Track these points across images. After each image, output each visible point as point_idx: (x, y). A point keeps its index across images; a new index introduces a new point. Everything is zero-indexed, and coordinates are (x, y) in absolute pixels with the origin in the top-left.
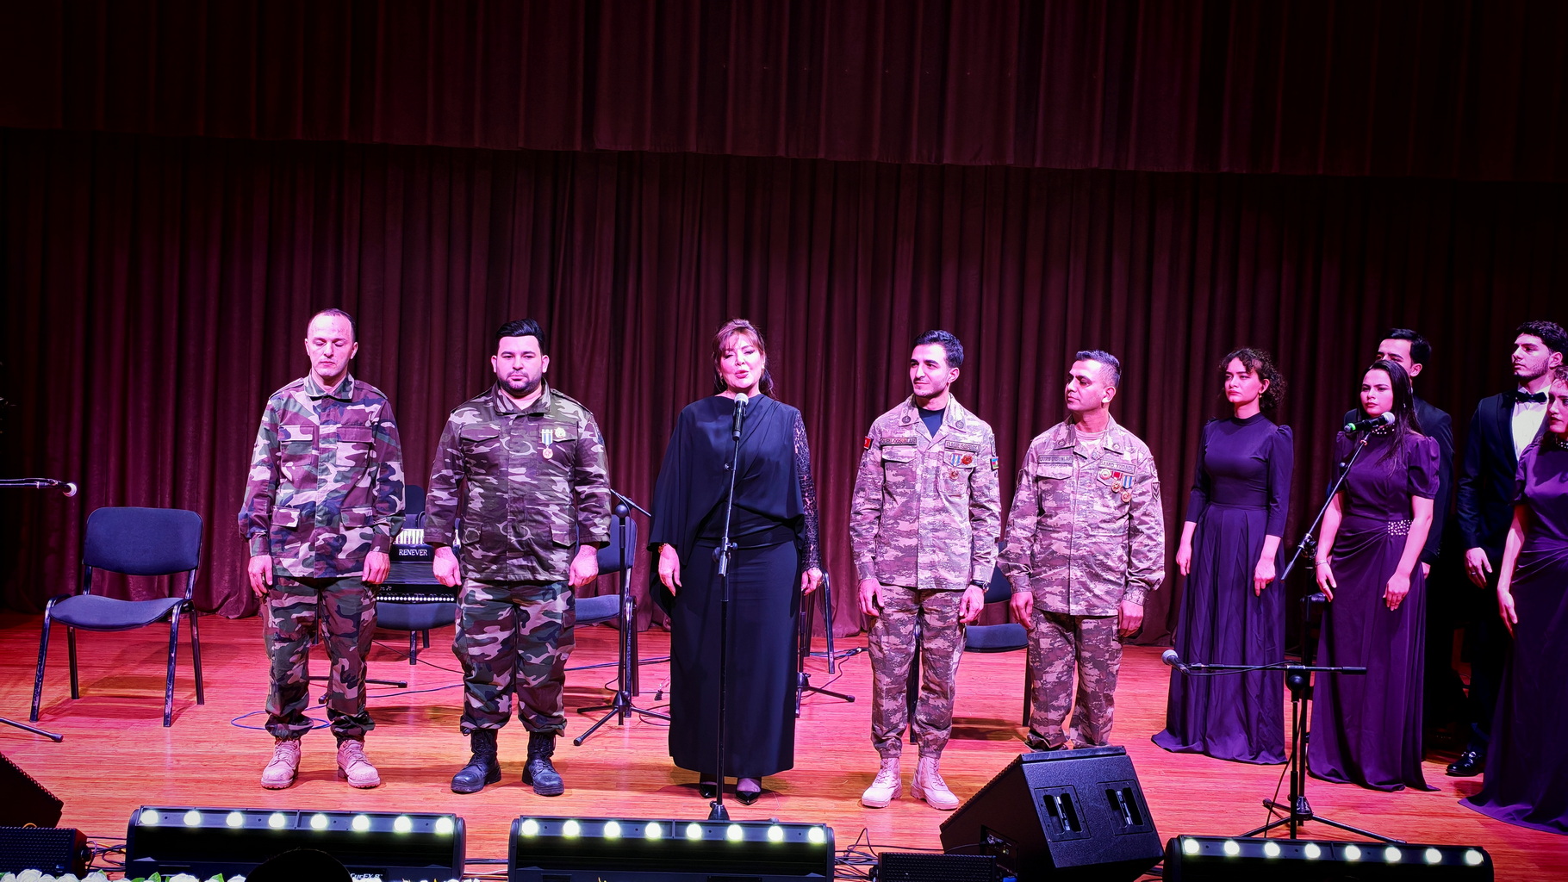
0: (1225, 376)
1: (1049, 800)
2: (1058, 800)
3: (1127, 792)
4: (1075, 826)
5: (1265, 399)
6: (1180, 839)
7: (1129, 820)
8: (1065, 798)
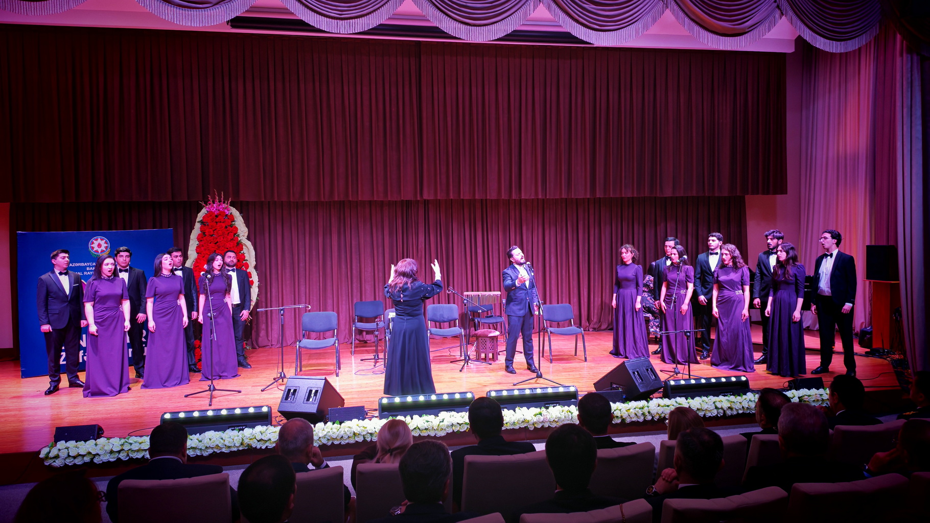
0: (621, 253)
1: (634, 373)
5: (633, 259)
7: (654, 377)
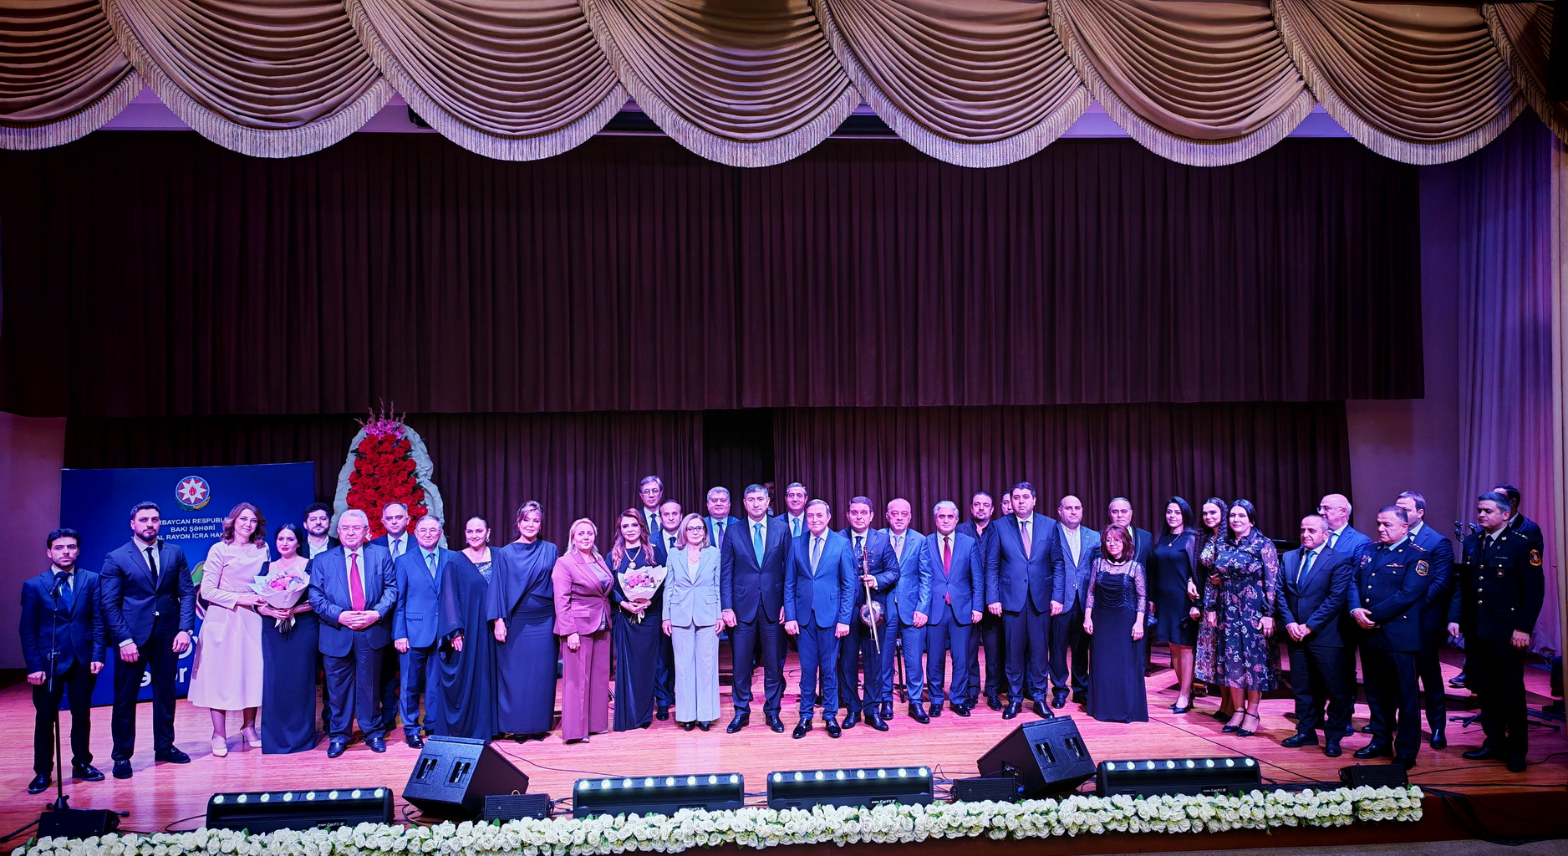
1: (1038, 747)
2: (1043, 747)
3: (1074, 739)
4: (1053, 760)
6: (1105, 763)
7: (1078, 754)
8: (1046, 745)
